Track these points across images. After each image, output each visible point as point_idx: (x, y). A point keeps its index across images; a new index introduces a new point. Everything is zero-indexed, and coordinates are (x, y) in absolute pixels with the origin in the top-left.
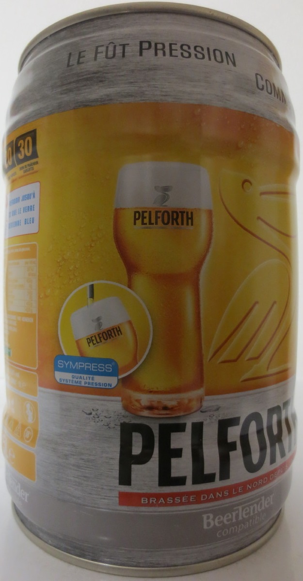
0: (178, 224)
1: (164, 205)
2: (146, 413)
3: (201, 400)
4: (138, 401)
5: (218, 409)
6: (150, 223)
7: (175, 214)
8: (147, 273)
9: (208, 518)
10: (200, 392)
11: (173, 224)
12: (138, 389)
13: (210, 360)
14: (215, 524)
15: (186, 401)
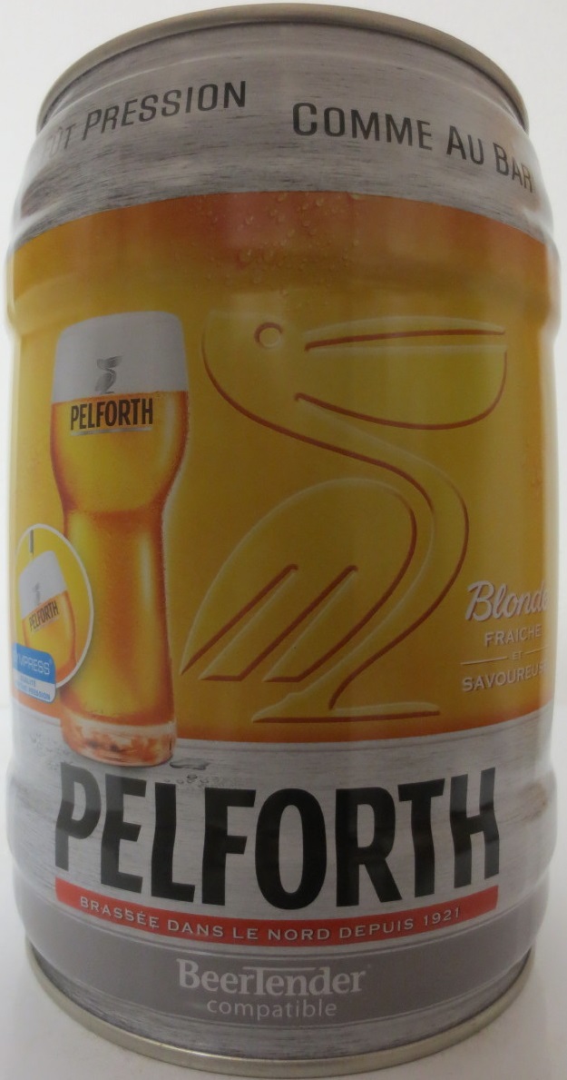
0: (128, 423)
1: (110, 390)
2: (88, 752)
3: (169, 743)
4: (79, 729)
5: (203, 768)
6: (91, 425)
7: (124, 405)
8: (85, 512)
9: (188, 968)
10: (169, 728)
11: (120, 423)
12: (79, 709)
13: (184, 671)
14: (201, 985)
15: (145, 742)
